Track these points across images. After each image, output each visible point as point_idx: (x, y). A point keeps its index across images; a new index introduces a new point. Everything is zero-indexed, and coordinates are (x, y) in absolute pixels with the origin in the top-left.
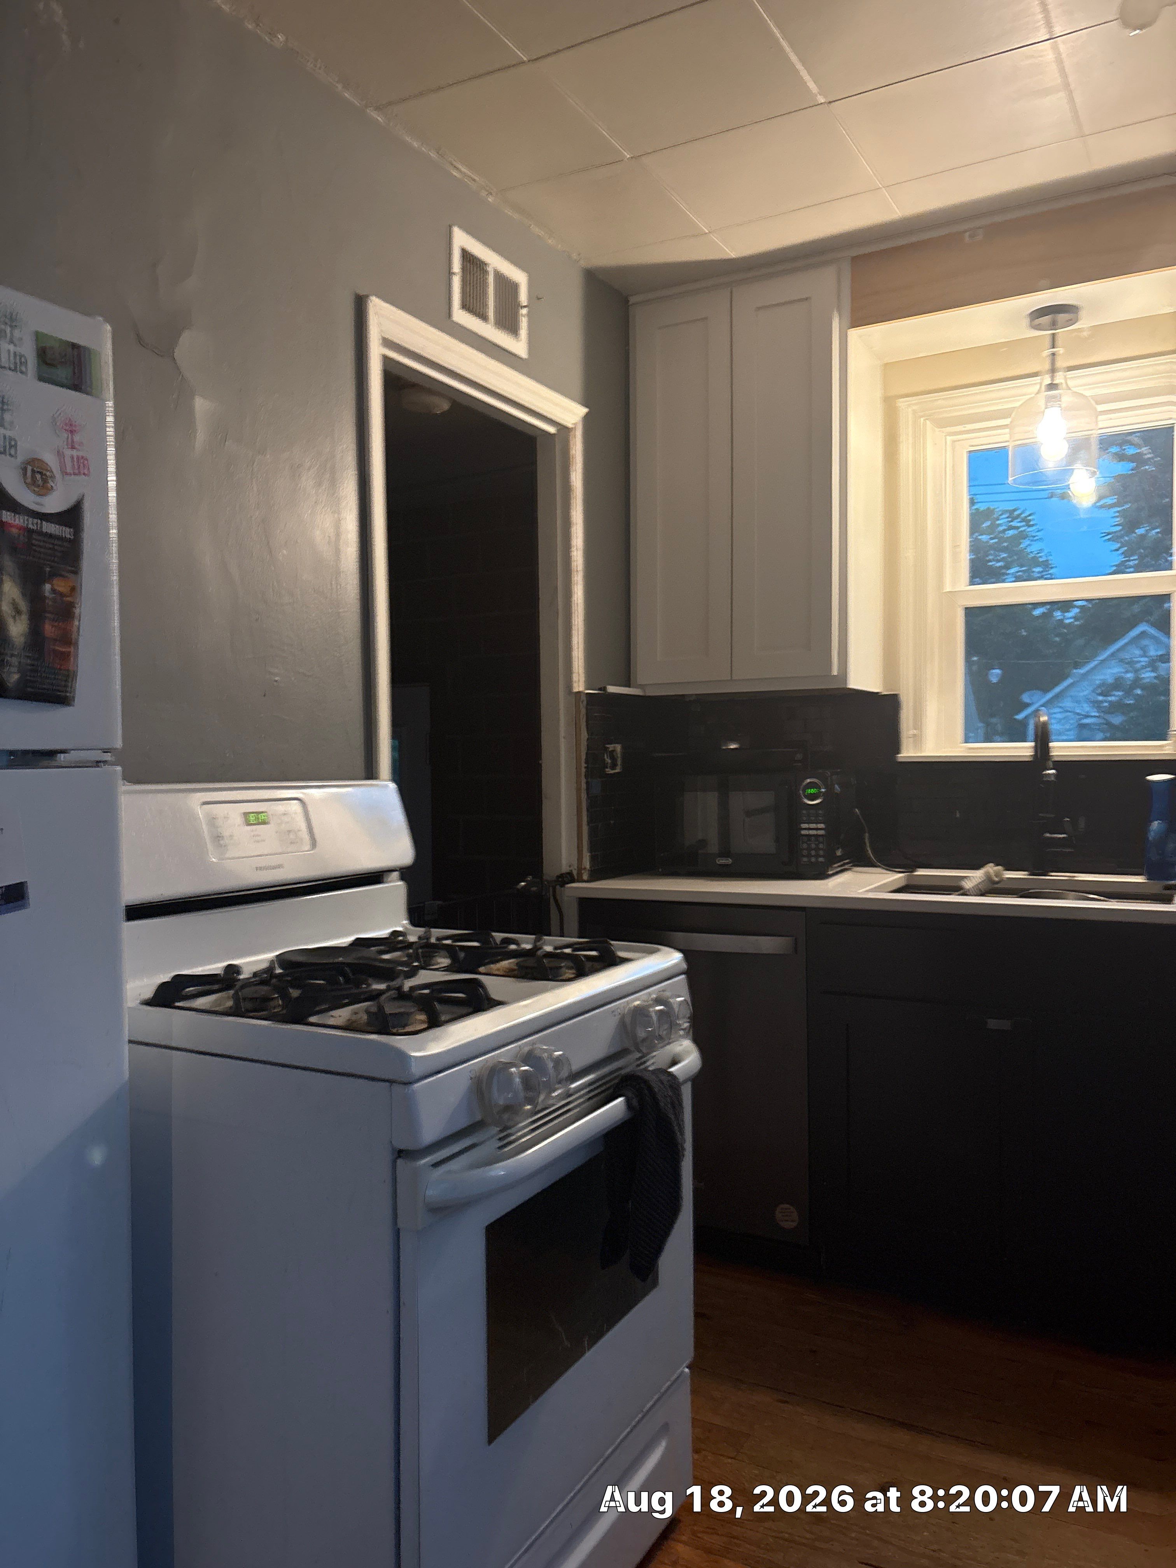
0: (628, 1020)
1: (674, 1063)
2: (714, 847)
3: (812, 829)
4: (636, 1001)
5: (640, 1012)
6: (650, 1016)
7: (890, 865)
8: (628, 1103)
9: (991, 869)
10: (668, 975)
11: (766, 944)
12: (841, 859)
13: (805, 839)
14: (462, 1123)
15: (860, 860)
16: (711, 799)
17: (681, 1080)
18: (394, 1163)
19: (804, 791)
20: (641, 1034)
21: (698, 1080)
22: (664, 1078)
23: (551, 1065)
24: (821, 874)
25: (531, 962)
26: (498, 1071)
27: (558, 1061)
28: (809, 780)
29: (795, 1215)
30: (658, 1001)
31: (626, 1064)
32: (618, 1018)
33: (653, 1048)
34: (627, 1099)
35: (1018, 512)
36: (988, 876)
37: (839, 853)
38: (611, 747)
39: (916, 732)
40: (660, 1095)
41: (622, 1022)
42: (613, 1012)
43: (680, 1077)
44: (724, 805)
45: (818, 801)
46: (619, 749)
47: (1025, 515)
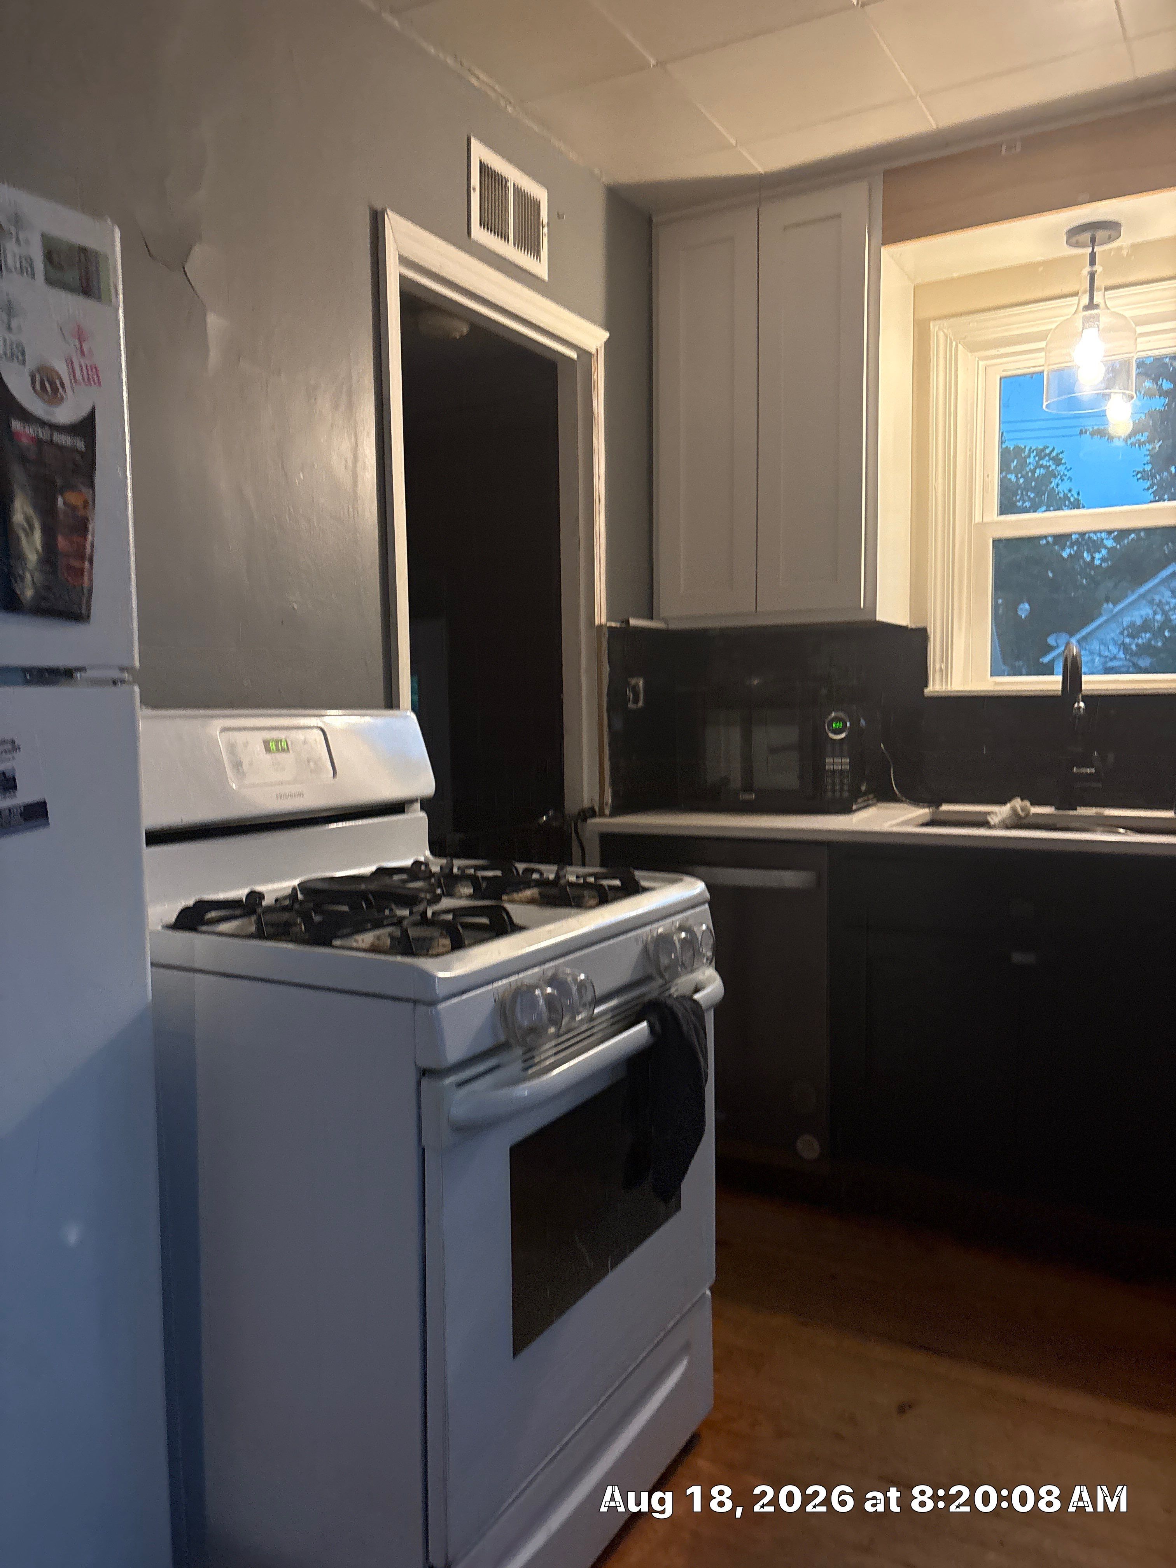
0: (651, 948)
1: (697, 990)
2: (736, 781)
3: (837, 763)
4: (660, 929)
5: (664, 940)
6: (673, 943)
7: (916, 800)
8: (652, 1027)
9: (1017, 803)
10: (692, 904)
11: (790, 879)
12: (865, 794)
13: (829, 774)
14: (487, 1043)
15: (885, 795)
16: (736, 734)
17: (704, 1007)
18: (419, 1084)
19: (830, 724)
20: (664, 961)
21: (720, 1008)
22: (688, 1004)
23: (574, 988)
24: (846, 809)
25: (553, 891)
26: (523, 993)
27: (581, 985)
28: (834, 714)
29: (816, 1146)
30: (681, 929)
31: (651, 990)
32: (640, 946)
33: (677, 975)
34: (650, 1024)
35: (1047, 451)
36: (1014, 811)
37: (863, 788)
38: (633, 681)
39: (943, 667)
40: (682, 1021)
41: (645, 950)
42: (636, 939)
43: (704, 1004)
44: (747, 738)
45: (843, 735)
46: (641, 683)
47: (1054, 454)
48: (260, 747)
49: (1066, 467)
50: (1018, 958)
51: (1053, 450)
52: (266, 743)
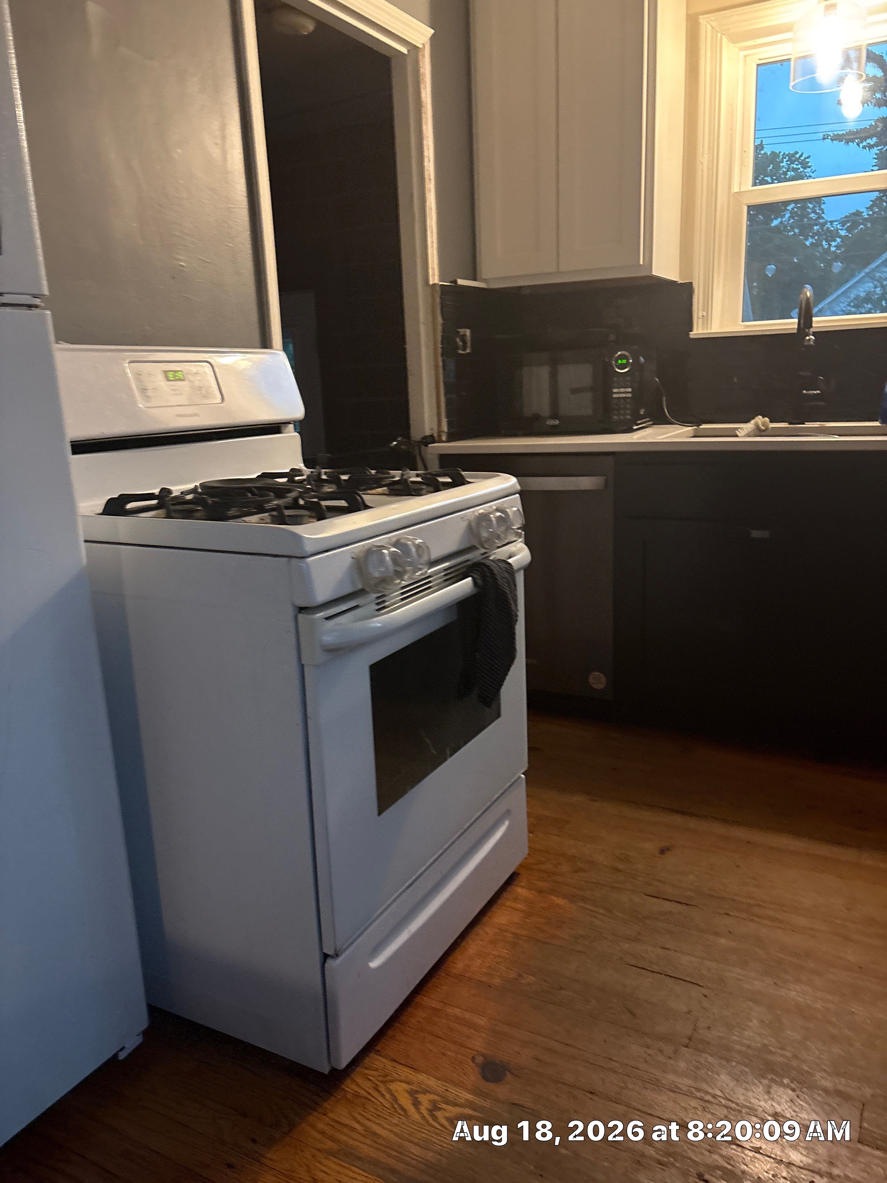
0: (474, 525)
1: (510, 557)
2: (545, 411)
3: (622, 392)
4: (481, 510)
5: (484, 518)
6: (491, 521)
7: (684, 421)
8: (474, 581)
9: (759, 420)
10: (506, 494)
11: (585, 483)
12: (643, 417)
13: (616, 401)
14: (347, 590)
15: (659, 420)
16: (544, 372)
17: (515, 568)
18: (296, 616)
19: (616, 362)
20: (484, 534)
21: (528, 570)
22: (503, 565)
23: (415, 551)
24: (630, 430)
25: (399, 487)
26: (373, 552)
27: (420, 548)
28: (619, 353)
29: (604, 680)
30: (497, 510)
31: (474, 556)
32: (466, 522)
33: (495, 547)
34: (474, 580)
35: (797, 156)
36: (757, 426)
37: (642, 412)
38: (462, 331)
39: (705, 314)
40: (498, 577)
41: (470, 527)
42: (462, 518)
43: (515, 567)
44: (554, 376)
45: (627, 370)
46: (468, 332)
47: (802, 158)
48: (161, 377)
49: (812, 169)
50: (756, 534)
51: (801, 156)
52: (166, 372)
